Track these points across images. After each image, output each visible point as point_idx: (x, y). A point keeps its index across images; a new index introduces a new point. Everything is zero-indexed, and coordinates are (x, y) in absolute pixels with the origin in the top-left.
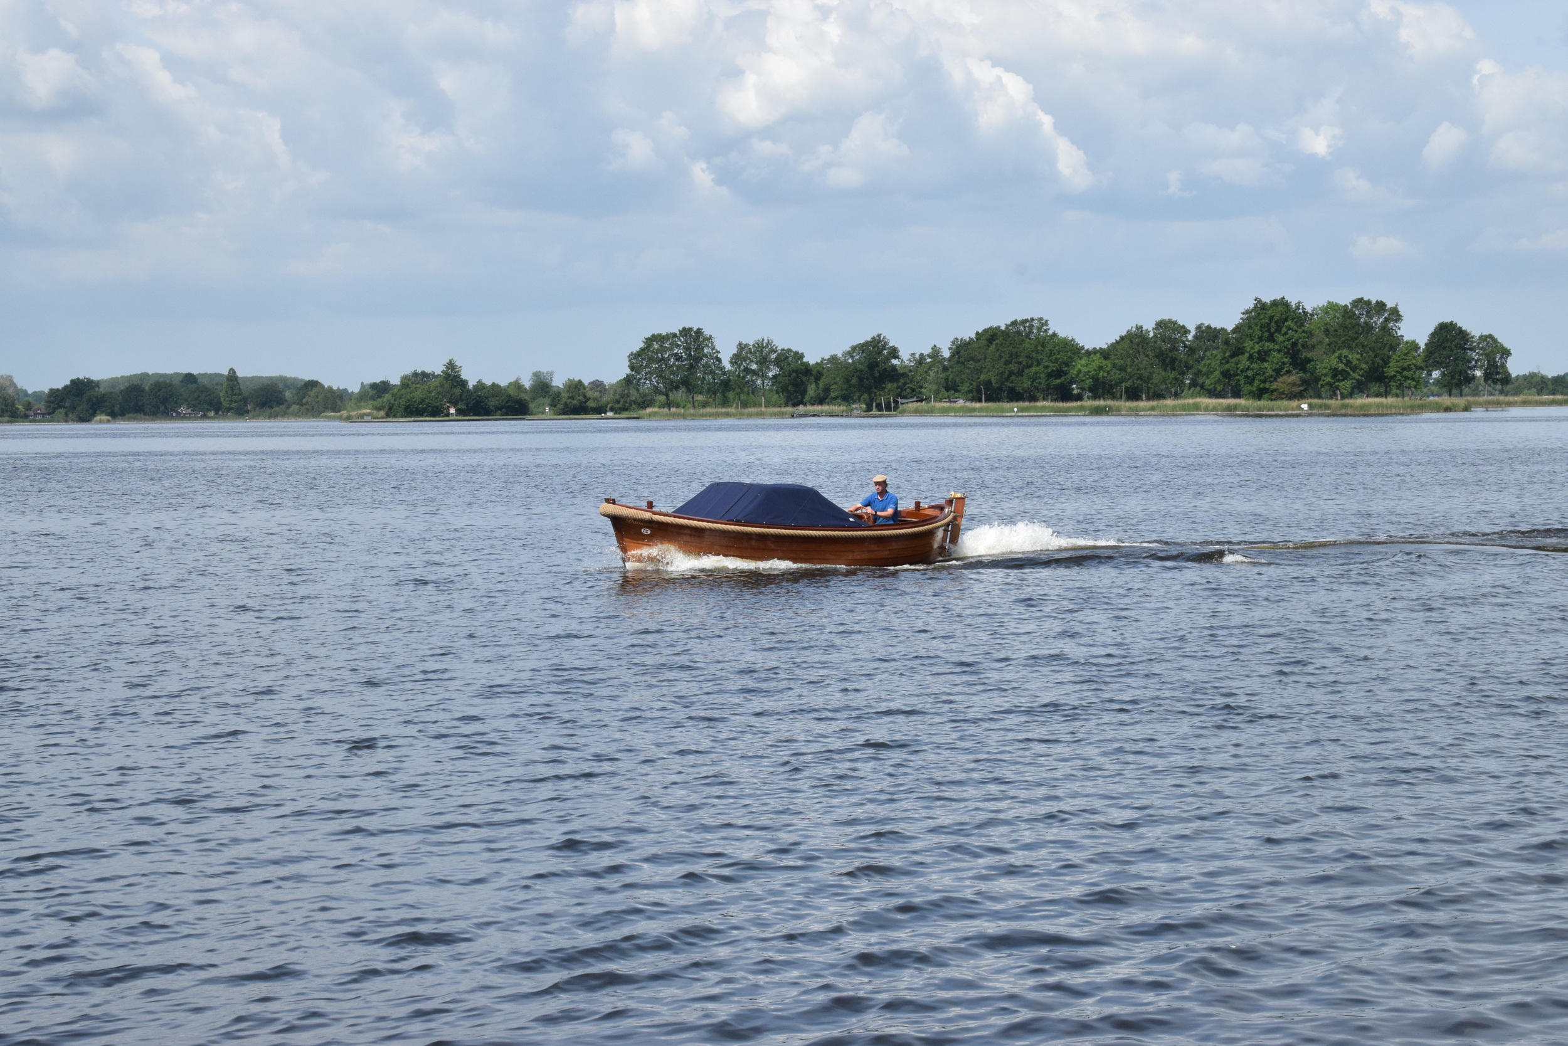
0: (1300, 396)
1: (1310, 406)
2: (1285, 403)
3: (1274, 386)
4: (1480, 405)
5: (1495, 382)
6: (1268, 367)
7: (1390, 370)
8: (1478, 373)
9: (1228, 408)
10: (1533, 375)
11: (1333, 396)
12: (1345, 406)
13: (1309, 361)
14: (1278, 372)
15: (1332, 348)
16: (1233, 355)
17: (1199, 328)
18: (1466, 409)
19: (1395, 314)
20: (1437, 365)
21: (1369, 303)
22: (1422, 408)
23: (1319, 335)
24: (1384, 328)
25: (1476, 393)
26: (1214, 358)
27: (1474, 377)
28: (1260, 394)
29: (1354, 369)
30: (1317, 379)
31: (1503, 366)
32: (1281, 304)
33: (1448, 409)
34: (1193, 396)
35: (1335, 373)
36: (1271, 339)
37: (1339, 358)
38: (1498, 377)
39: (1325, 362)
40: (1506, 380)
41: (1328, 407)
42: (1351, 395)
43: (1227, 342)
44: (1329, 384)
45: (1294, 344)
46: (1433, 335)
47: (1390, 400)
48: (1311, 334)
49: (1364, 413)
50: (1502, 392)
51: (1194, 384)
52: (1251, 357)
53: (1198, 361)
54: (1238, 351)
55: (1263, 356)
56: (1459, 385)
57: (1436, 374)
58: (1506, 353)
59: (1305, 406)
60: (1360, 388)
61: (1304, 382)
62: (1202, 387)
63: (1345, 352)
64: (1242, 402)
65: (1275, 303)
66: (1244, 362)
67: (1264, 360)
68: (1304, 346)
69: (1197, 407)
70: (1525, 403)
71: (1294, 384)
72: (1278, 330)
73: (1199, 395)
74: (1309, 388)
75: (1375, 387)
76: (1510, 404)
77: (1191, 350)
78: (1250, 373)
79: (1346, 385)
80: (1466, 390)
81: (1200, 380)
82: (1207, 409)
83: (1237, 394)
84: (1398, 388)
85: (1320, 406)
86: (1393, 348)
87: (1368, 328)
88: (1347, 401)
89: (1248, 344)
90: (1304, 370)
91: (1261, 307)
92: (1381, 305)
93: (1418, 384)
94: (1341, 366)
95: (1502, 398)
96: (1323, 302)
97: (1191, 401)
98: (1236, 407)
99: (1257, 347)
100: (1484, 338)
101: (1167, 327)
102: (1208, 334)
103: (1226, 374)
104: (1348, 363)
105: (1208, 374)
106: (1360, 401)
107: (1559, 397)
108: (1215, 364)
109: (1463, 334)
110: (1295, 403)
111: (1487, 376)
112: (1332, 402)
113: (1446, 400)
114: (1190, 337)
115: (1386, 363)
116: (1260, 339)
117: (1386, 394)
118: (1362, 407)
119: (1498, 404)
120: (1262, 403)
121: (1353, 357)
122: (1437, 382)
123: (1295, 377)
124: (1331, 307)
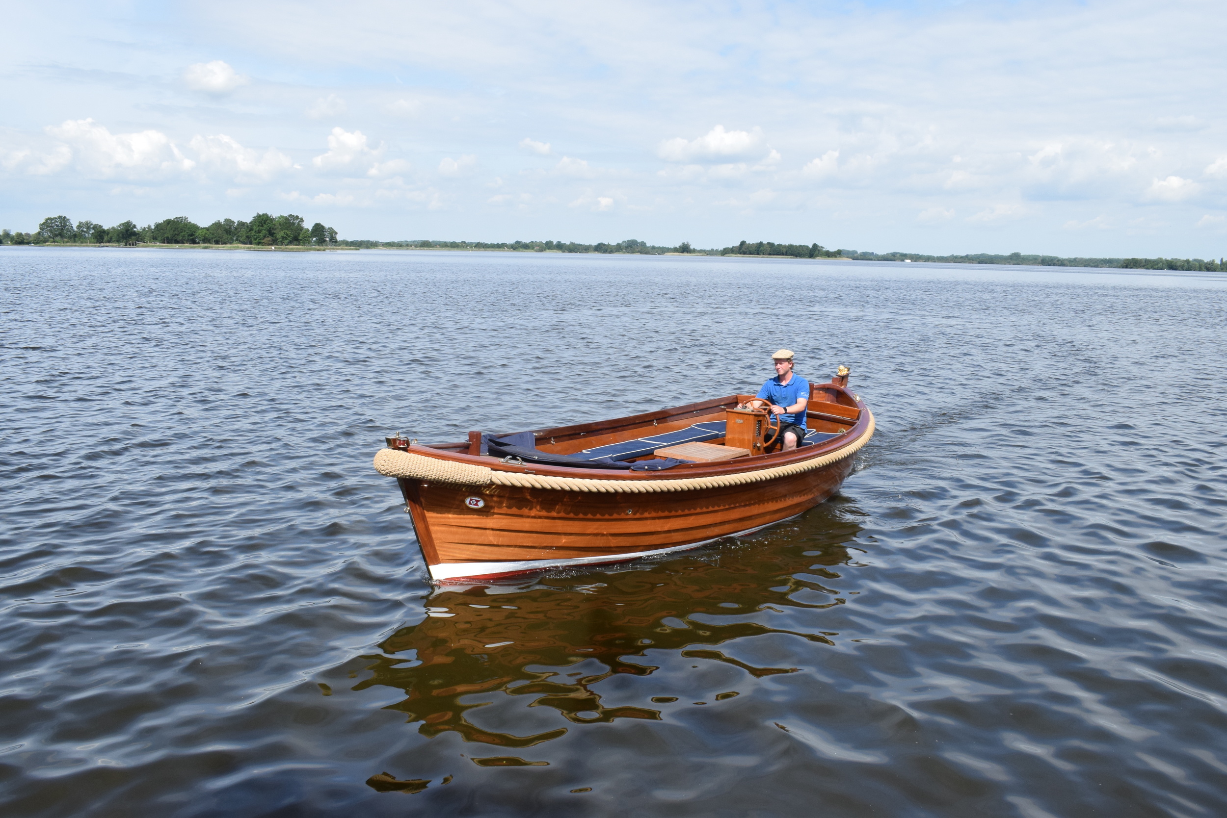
0: (271, 245)
1: (275, 248)
2: (267, 247)
3: (263, 241)
4: (328, 249)
5: (333, 242)
6: (261, 235)
7: (300, 238)
8: (327, 239)
9: (248, 248)
10: (344, 241)
11: (282, 244)
12: (286, 248)
13: (274, 233)
14: (265, 237)
15: (282, 229)
16: (250, 231)
17: (238, 222)
18: (324, 250)
19: (302, 220)
20: (315, 236)
21: (294, 216)
22: (311, 249)
23: (277, 225)
24: (298, 224)
25: (327, 245)
26: (243, 232)
27: (326, 240)
28: (259, 244)
29: (289, 237)
30: (277, 239)
31: (335, 237)
32: (265, 215)
33: (318, 250)
34: (236, 244)
35: (283, 238)
36: (262, 226)
37: (284, 233)
38: (334, 241)
39: (280, 234)
40: (336, 242)
41: (281, 248)
42: (287, 245)
43: (248, 227)
44: (281, 241)
45: (270, 228)
46: (313, 227)
47: (300, 247)
48: (275, 225)
49: (292, 250)
50: (334, 245)
51: (237, 240)
52: (255, 232)
53: (238, 232)
54: (251, 230)
55: (259, 232)
56: (321, 243)
57: (314, 239)
58: (336, 233)
59: (273, 248)
60: (290, 243)
61: (273, 240)
62: (240, 241)
63: (286, 231)
64: (253, 246)
65: (263, 215)
66: (253, 233)
67: (260, 233)
68: (273, 229)
69: (238, 247)
70: (342, 249)
71: (269, 241)
72: (265, 223)
73: (239, 243)
74: (274, 242)
75: (295, 242)
76: (337, 249)
77: (236, 229)
78: (255, 237)
79: (286, 242)
80: (324, 244)
81: (239, 239)
82: (241, 248)
83: (251, 243)
84: (304, 243)
85: (278, 248)
86: (301, 230)
87: (294, 224)
88: (287, 247)
89: (255, 227)
90: (273, 236)
91: (259, 216)
92: (297, 217)
93: (309, 242)
94: (285, 236)
95: (335, 247)
96: (279, 215)
97: (236, 245)
98: (251, 248)
99: (258, 229)
100: (329, 228)
101: (228, 221)
102: (241, 224)
103: (248, 237)
104: (287, 235)
105: (241, 237)
106: (291, 247)
107: (352, 247)
108: (244, 233)
109: (323, 227)
110: (270, 247)
111: (330, 240)
112: (282, 247)
113: (317, 247)
114: (236, 225)
115: (299, 235)
116: (259, 226)
117: (299, 245)
118: (292, 249)
119: (334, 249)
120: (259, 246)
121: (289, 233)
122: (315, 241)
123: (270, 238)
124: (282, 217)
